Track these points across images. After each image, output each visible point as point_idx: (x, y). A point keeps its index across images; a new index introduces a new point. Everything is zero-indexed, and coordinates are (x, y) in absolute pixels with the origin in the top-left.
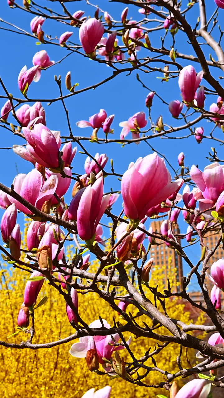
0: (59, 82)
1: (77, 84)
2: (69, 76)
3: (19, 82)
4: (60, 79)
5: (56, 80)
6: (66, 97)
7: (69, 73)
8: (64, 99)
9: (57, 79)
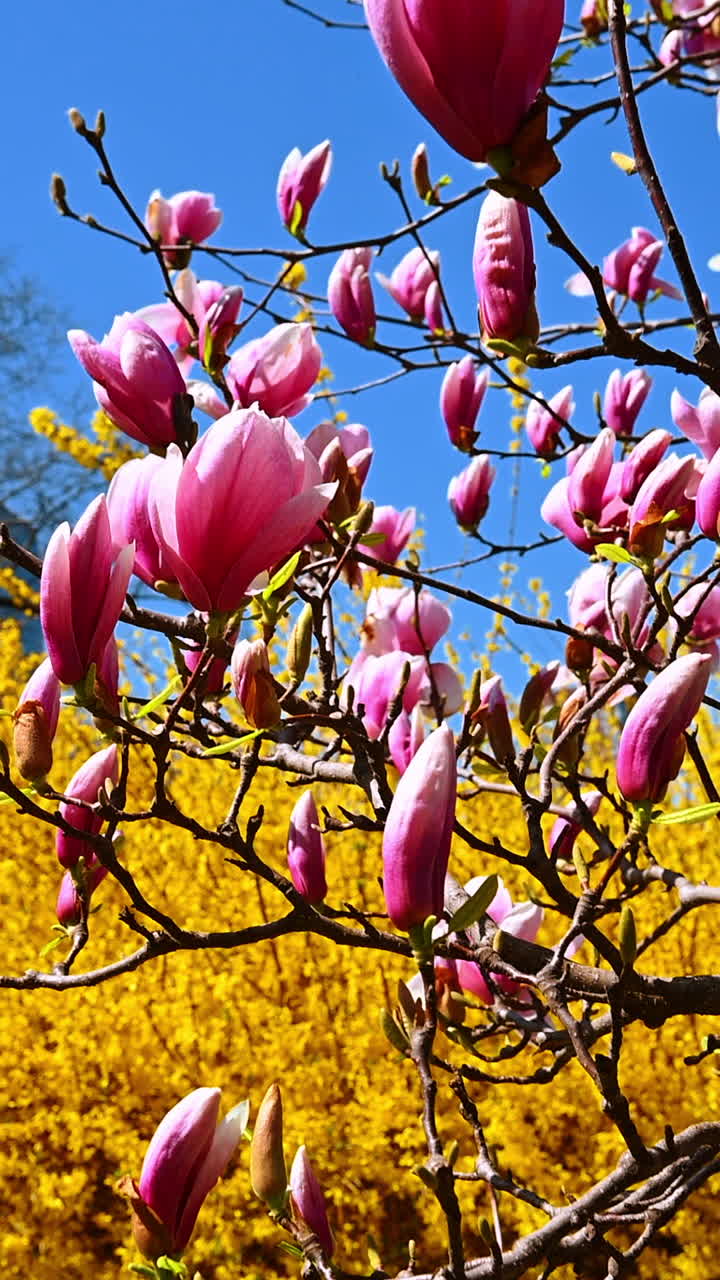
0: (395, 183)
1: (444, 179)
2: (422, 159)
3: (280, 201)
4: (397, 171)
5: (386, 177)
6: (421, 223)
7: (420, 149)
8: (418, 231)
9: (390, 174)
